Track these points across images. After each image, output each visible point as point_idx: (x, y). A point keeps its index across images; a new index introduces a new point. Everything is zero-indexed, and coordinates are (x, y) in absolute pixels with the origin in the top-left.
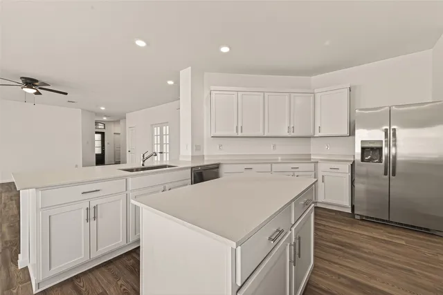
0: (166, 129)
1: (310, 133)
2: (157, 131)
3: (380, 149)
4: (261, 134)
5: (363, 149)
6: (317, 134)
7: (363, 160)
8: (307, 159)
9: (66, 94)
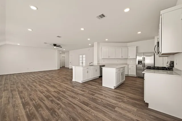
0: (84, 56)
1: (127, 58)
2: (81, 56)
3: (142, 62)
4: (114, 58)
5: (138, 62)
6: (129, 58)
7: (138, 64)
8: (126, 64)
9: (61, 47)
